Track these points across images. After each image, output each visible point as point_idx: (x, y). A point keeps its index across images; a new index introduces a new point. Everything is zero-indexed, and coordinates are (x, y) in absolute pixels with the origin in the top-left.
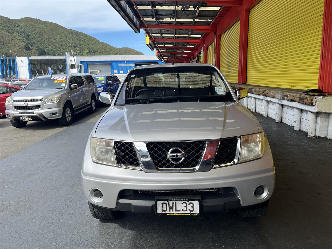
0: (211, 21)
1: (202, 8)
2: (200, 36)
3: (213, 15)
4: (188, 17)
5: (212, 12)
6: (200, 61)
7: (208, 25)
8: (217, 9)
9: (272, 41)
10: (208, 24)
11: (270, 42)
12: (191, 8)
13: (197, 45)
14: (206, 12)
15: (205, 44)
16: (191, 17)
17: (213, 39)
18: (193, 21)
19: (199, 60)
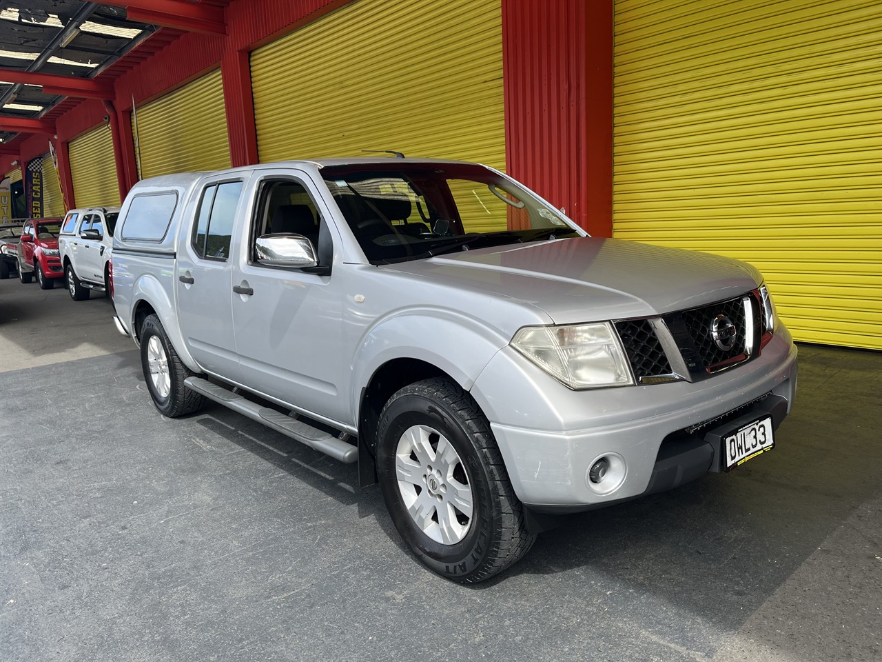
0: (94, 66)
1: (88, 27)
2: (39, 108)
3: (110, 50)
4: (26, 44)
5: (110, 41)
6: (37, 185)
7: (83, 77)
8: (129, 33)
9: (346, 134)
10: (84, 73)
11: (339, 135)
12: (53, 21)
13: (23, 133)
14: (94, 37)
15: (56, 133)
16: (34, 45)
17: (106, 118)
18: (35, 59)
19: (34, 183)
